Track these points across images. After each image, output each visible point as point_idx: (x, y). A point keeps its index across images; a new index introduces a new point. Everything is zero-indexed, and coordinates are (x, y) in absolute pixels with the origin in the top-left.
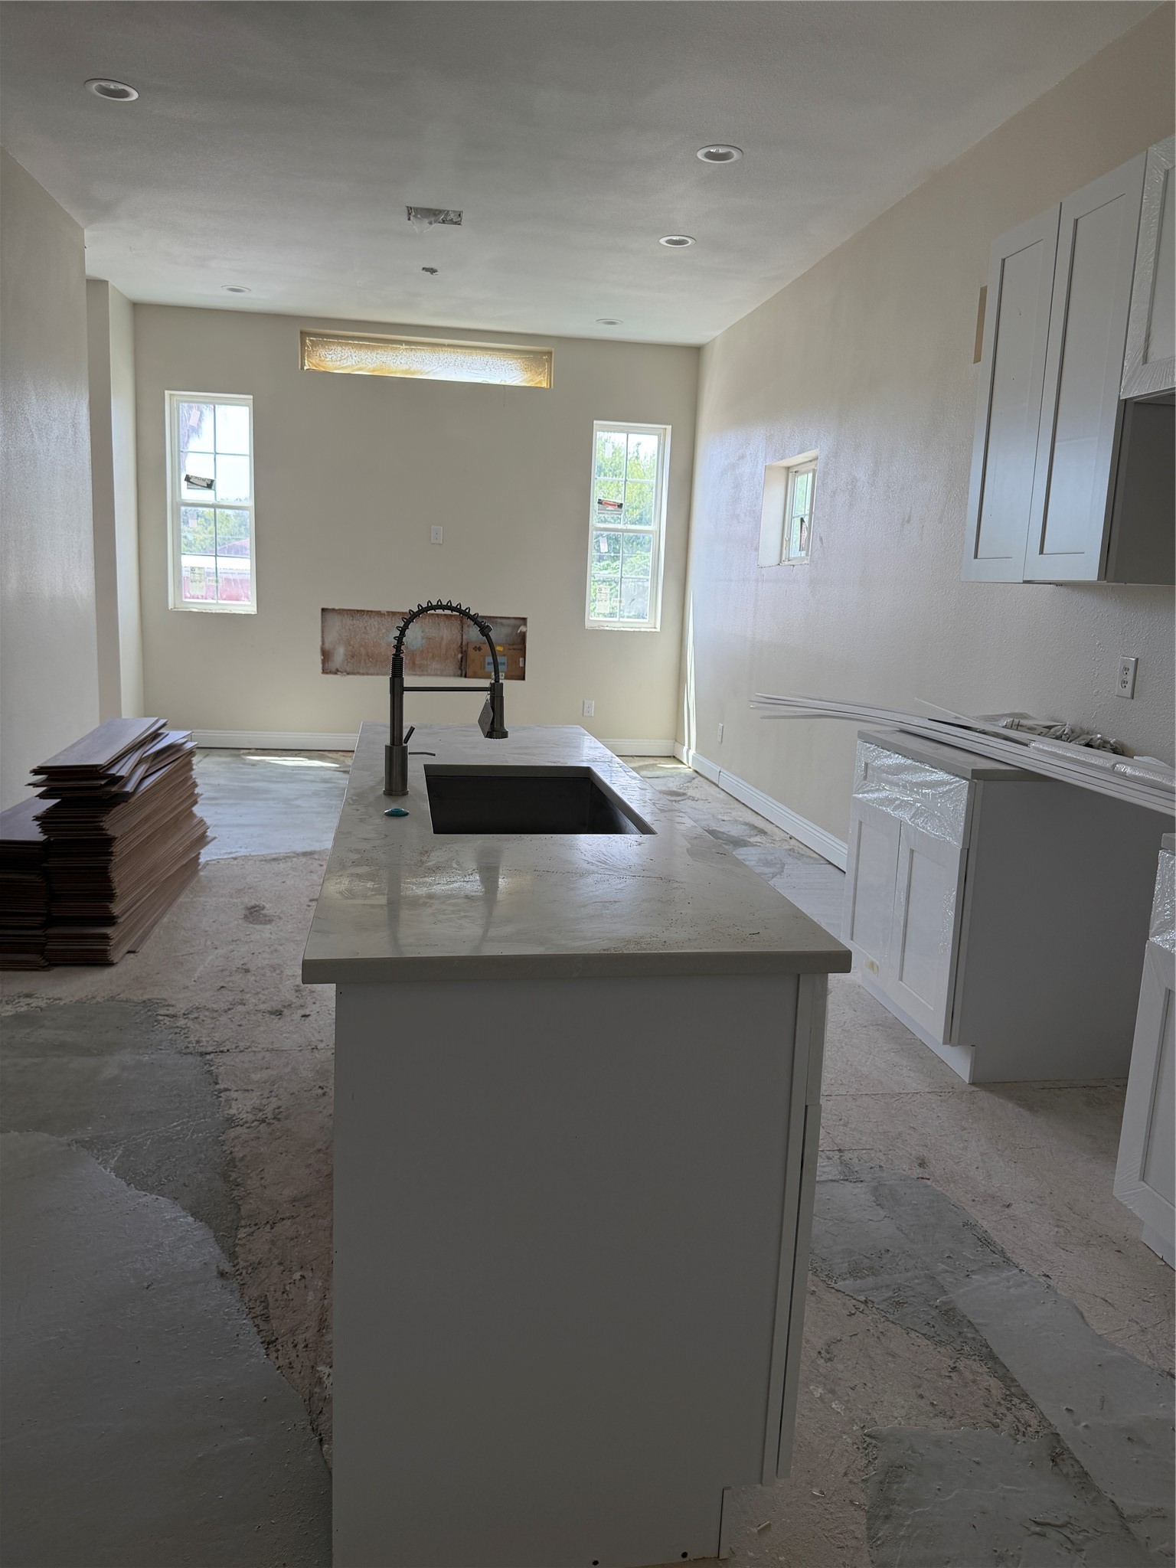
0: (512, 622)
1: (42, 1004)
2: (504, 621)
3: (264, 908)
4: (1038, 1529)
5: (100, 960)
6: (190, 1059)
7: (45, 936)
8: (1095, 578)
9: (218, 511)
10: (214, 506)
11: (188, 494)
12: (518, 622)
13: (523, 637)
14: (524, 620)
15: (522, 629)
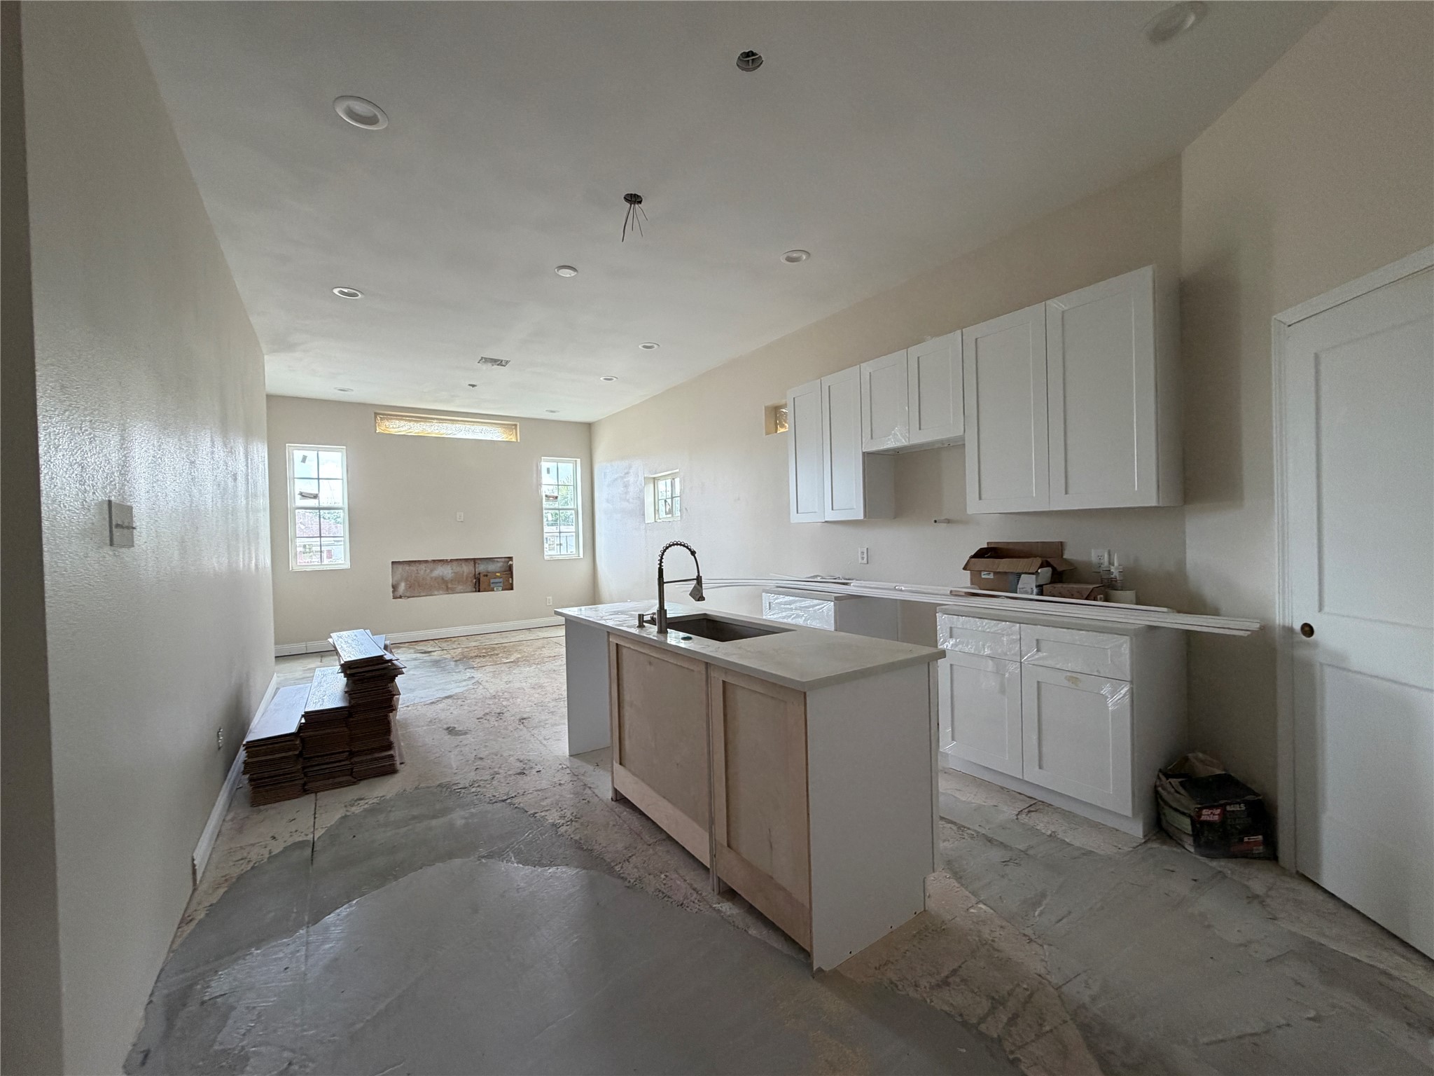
0: (503, 560)
1: (375, 800)
2: (498, 560)
3: (455, 728)
4: (1005, 863)
5: (391, 770)
6: (499, 805)
7: (351, 764)
8: (862, 518)
9: (321, 511)
10: (319, 509)
11: (300, 502)
12: (507, 559)
13: (510, 568)
14: (511, 558)
15: (510, 562)
